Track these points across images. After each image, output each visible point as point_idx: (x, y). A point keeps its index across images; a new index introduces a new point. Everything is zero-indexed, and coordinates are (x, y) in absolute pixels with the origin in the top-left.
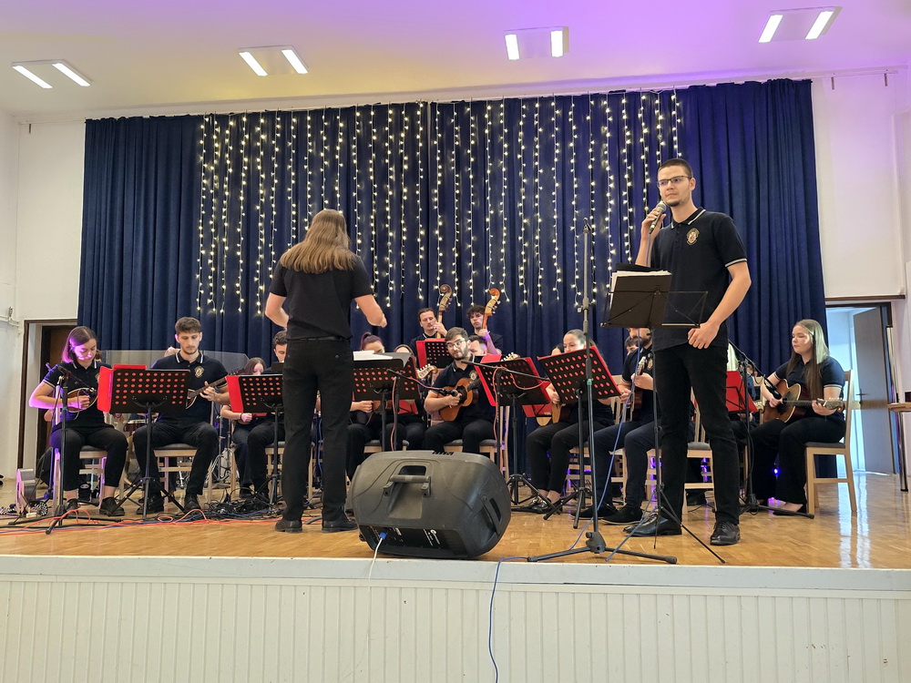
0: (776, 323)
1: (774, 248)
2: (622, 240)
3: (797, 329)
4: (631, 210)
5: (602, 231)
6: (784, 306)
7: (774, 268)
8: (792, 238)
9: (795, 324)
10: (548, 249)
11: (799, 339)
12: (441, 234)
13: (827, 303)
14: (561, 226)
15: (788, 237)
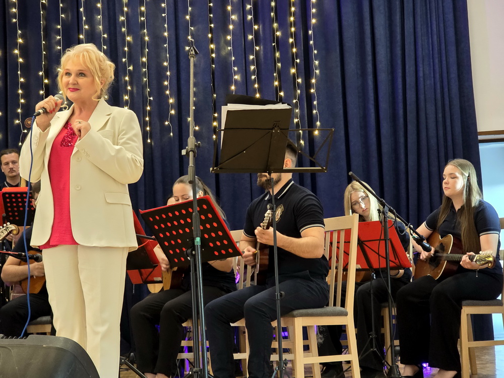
0: (424, 163)
1: (421, 74)
2: (247, 64)
3: (449, 169)
4: (256, 27)
5: (223, 53)
6: (433, 142)
7: (422, 97)
8: (441, 61)
9: (446, 164)
10: (157, 74)
11: (451, 181)
12: (23, 55)
13: (480, 137)
14: (174, 46)
15: (437, 61)
